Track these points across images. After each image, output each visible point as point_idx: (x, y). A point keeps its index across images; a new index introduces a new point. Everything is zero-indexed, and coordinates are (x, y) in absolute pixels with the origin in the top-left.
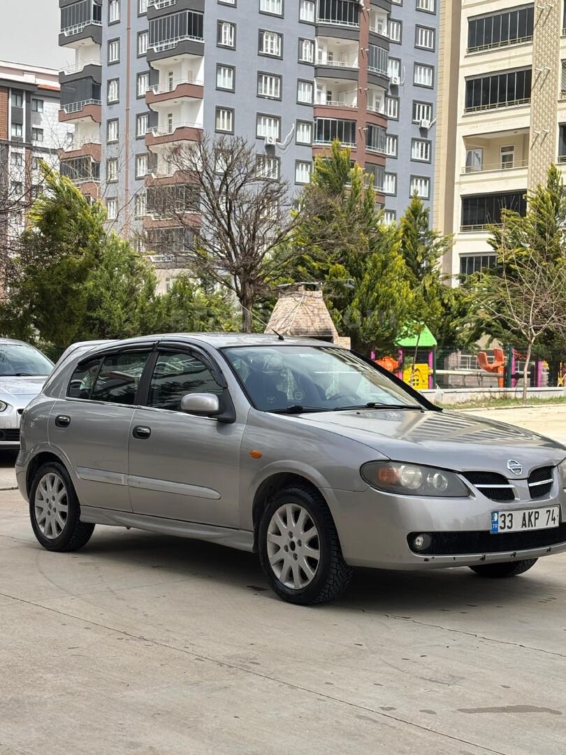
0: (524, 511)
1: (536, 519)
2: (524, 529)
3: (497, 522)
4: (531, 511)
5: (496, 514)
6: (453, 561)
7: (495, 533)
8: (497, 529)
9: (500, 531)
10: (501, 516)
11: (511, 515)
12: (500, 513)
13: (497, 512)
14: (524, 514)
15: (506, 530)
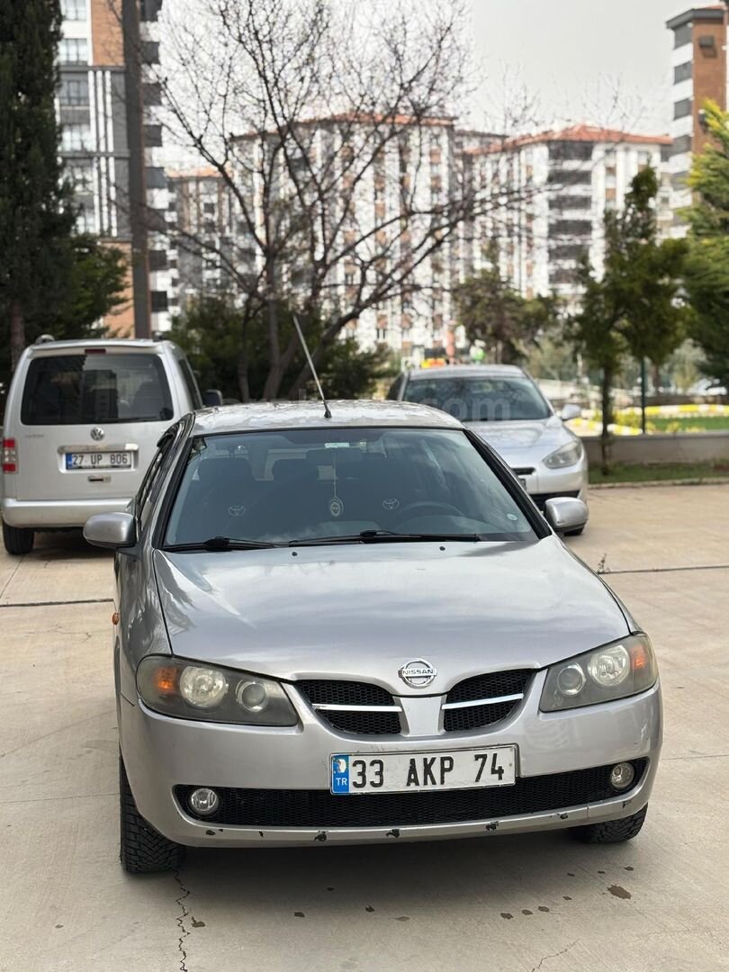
0: (412, 757)
1: (443, 770)
2: (413, 787)
3: (346, 774)
4: (429, 757)
5: (342, 761)
6: (260, 838)
7: (343, 793)
8: (347, 788)
9: (353, 790)
10: (354, 765)
11: (381, 763)
12: (352, 759)
13: (346, 757)
14: (413, 761)
15: (368, 789)
